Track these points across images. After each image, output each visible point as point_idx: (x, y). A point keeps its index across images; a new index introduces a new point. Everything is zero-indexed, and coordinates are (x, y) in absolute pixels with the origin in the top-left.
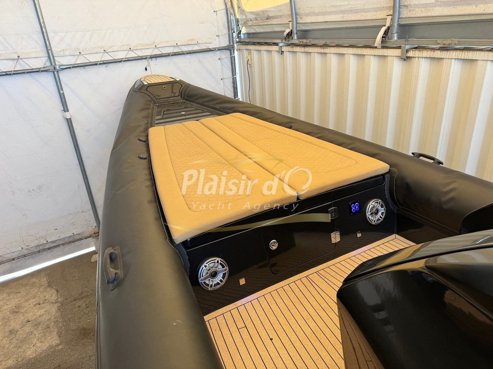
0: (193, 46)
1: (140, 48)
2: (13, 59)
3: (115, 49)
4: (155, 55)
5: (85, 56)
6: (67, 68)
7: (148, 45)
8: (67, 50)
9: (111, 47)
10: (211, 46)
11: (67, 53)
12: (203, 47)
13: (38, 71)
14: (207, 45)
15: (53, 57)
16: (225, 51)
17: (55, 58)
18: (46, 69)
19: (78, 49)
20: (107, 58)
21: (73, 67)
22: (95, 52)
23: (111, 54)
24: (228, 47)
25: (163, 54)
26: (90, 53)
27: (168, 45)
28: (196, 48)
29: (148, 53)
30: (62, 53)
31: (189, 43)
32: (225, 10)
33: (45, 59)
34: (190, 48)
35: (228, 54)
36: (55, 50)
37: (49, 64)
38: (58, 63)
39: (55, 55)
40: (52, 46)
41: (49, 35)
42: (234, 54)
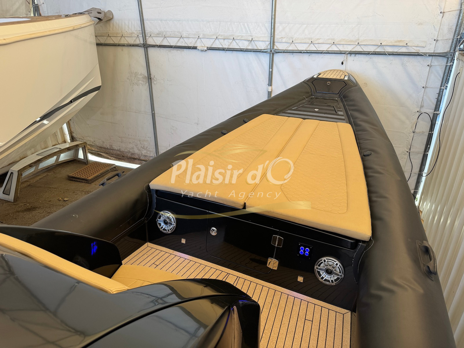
0: (400, 48)
1: (343, 43)
2: (248, 41)
3: (320, 41)
4: (356, 51)
5: (295, 44)
6: (279, 52)
7: (352, 41)
8: (284, 38)
9: (318, 39)
10: (422, 51)
11: (284, 40)
12: (413, 50)
13: (260, 52)
14: (418, 48)
16: (441, 58)
17: (276, 44)
18: (265, 50)
19: (292, 38)
20: (312, 48)
21: (283, 52)
22: (304, 42)
23: (316, 45)
24: (444, 54)
25: (364, 51)
26: (300, 42)
27: (371, 44)
28: (404, 50)
29: (349, 48)
30: (281, 39)
31: (396, 44)
32: (458, 12)
33: (268, 43)
34: (396, 50)
35: (443, 62)
36: (277, 37)
37: (269, 47)
38: (275, 48)
39: (275, 41)
40: (276, 33)
41: (276, 25)
42: (452, 63)
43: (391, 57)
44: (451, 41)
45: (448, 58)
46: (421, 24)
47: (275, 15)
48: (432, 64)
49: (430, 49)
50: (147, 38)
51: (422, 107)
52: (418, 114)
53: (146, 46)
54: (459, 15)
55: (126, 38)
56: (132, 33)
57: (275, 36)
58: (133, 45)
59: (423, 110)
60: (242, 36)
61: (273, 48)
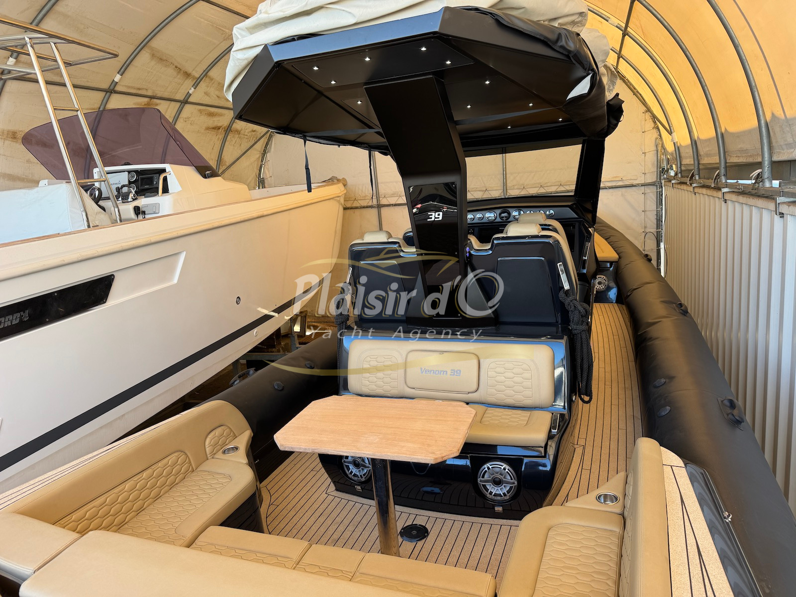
0: (617, 182)
1: (568, 184)
2: (483, 191)
3: (549, 184)
5: (527, 190)
8: (516, 185)
9: (546, 183)
10: (635, 182)
11: (516, 187)
12: (627, 183)
14: (632, 181)
15: (506, 190)
16: (651, 187)
17: (508, 191)
19: (523, 185)
20: (542, 191)
22: (534, 187)
23: (545, 188)
24: (653, 183)
26: (530, 187)
28: (620, 183)
30: (513, 187)
31: (613, 179)
32: (656, 151)
33: (501, 191)
34: (614, 184)
35: (654, 189)
36: (509, 184)
37: (502, 194)
38: (508, 194)
39: (508, 188)
40: (508, 183)
41: (507, 175)
42: (661, 189)
43: (611, 190)
44: (656, 173)
45: (657, 186)
46: (629, 163)
47: (506, 168)
48: (646, 192)
49: (641, 180)
50: (381, 199)
51: (645, 227)
52: (644, 234)
53: (379, 206)
54: (657, 154)
55: (359, 201)
56: (365, 196)
57: (508, 185)
58: (367, 207)
59: (648, 230)
60: (477, 188)
61: (507, 195)
